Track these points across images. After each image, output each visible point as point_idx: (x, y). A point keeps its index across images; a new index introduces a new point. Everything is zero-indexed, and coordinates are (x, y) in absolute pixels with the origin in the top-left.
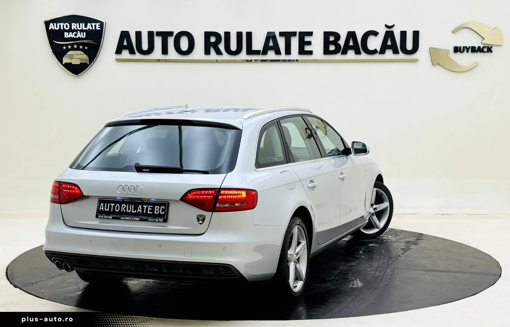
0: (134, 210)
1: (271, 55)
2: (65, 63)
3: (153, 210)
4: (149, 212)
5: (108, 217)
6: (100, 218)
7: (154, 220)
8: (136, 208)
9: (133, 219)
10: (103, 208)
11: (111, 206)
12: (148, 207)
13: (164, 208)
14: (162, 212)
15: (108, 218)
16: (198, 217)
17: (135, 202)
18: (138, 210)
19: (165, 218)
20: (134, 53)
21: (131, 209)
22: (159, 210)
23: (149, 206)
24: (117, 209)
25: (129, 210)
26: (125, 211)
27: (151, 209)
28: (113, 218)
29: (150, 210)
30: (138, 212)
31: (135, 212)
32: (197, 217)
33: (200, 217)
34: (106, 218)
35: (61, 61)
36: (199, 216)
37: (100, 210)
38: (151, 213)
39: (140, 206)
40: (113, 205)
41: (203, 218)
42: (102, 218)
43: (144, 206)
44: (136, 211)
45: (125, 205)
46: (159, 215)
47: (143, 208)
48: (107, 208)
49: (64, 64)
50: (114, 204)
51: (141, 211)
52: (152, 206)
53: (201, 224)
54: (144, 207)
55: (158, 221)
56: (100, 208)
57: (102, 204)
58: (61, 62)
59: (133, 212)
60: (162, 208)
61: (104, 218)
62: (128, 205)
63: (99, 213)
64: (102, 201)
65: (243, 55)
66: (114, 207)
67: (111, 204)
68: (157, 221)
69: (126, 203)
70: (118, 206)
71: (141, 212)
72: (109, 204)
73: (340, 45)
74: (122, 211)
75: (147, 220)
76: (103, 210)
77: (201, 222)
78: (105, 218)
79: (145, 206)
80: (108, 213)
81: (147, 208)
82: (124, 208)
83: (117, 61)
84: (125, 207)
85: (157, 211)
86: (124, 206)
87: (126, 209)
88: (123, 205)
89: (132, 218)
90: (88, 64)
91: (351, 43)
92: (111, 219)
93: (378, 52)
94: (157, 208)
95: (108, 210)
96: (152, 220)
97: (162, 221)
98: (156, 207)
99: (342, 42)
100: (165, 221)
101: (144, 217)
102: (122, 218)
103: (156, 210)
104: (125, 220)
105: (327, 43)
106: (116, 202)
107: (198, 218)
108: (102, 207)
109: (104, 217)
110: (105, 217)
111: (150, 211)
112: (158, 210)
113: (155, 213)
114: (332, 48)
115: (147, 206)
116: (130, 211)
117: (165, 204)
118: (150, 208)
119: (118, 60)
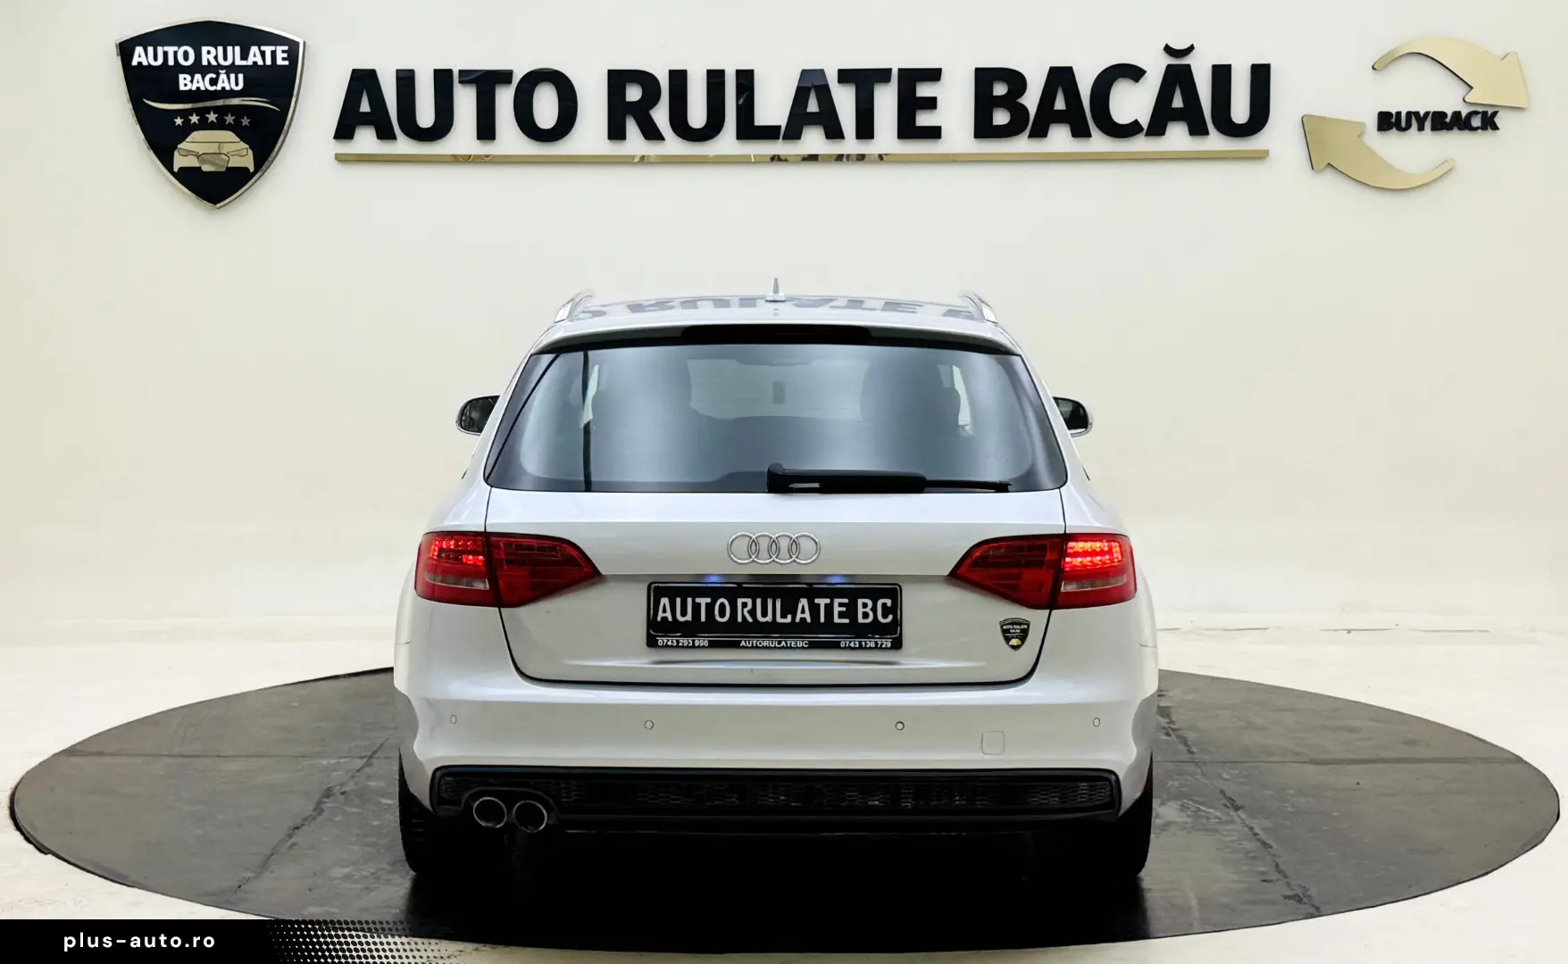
0: (783, 616)
1: (813, 139)
2: (181, 169)
3: (850, 611)
4: (837, 620)
5: (693, 641)
6: (662, 646)
7: (860, 642)
8: (789, 608)
9: (783, 643)
10: (669, 615)
11: (699, 604)
12: (832, 602)
13: (889, 602)
14: (885, 616)
15: (694, 646)
16: (1005, 627)
17: (785, 590)
18: (799, 616)
19: (890, 633)
20: (392, 137)
21: (773, 612)
22: (874, 609)
23: (837, 601)
24: (722, 614)
25: (764, 614)
26: (750, 620)
27: (844, 609)
28: (713, 645)
29: (839, 612)
30: (798, 620)
31: (789, 619)
32: (1002, 627)
33: (1011, 627)
34: (688, 647)
35: (167, 161)
36: (1009, 624)
37: (659, 619)
38: (847, 621)
39: (804, 602)
40: (703, 601)
41: (1022, 631)
42: (672, 646)
43: (817, 601)
44: (789, 617)
45: (749, 601)
46: (875, 629)
47: (814, 609)
48: (684, 613)
49: (176, 170)
50: (709, 600)
51: (807, 616)
52: (846, 601)
53: (1015, 648)
54: (819, 605)
55: (876, 647)
56: (661, 615)
57: (665, 601)
58: (168, 164)
59: (779, 620)
60: (884, 605)
61: (677, 646)
62: (759, 601)
63: (657, 631)
64: (659, 590)
65: (726, 142)
66: (710, 607)
67: (698, 600)
68: (870, 648)
69: (752, 594)
70: (722, 605)
71: (809, 620)
72: (690, 600)
73: (1025, 110)
74: (740, 619)
75: (835, 646)
76: (670, 619)
77: (1014, 642)
78: (683, 647)
79: (822, 602)
80: (692, 629)
81: (829, 608)
82: (746, 610)
83: (339, 161)
84: (750, 606)
85: (866, 615)
86: (745, 605)
87: (753, 612)
88: (740, 601)
89: (780, 643)
90: (252, 170)
91: (1060, 104)
92: (704, 647)
93: (1142, 129)
94: (865, 605)
95: (689, 617)
96: (855, 643)
97: (889, 645)
98: (860, 601)
99: (1031, 100)
100: (897, 645)
101: (821, 635)
102: (743, 643)
103: (860, 610)
104: (757, 647)
105: (984, 104)
106: (714, 593)
107: (1005, 632)
108: (664, 611)
109: (678, 641)
110: (684, 641)
111: (841, 615)
112: (868, 610)
113: (861, 620)
114: (1001, 118)
115: (828, 601)
116: (769, 618)
117: (888, 592)
118: (841, 605)
119: (342, 159)
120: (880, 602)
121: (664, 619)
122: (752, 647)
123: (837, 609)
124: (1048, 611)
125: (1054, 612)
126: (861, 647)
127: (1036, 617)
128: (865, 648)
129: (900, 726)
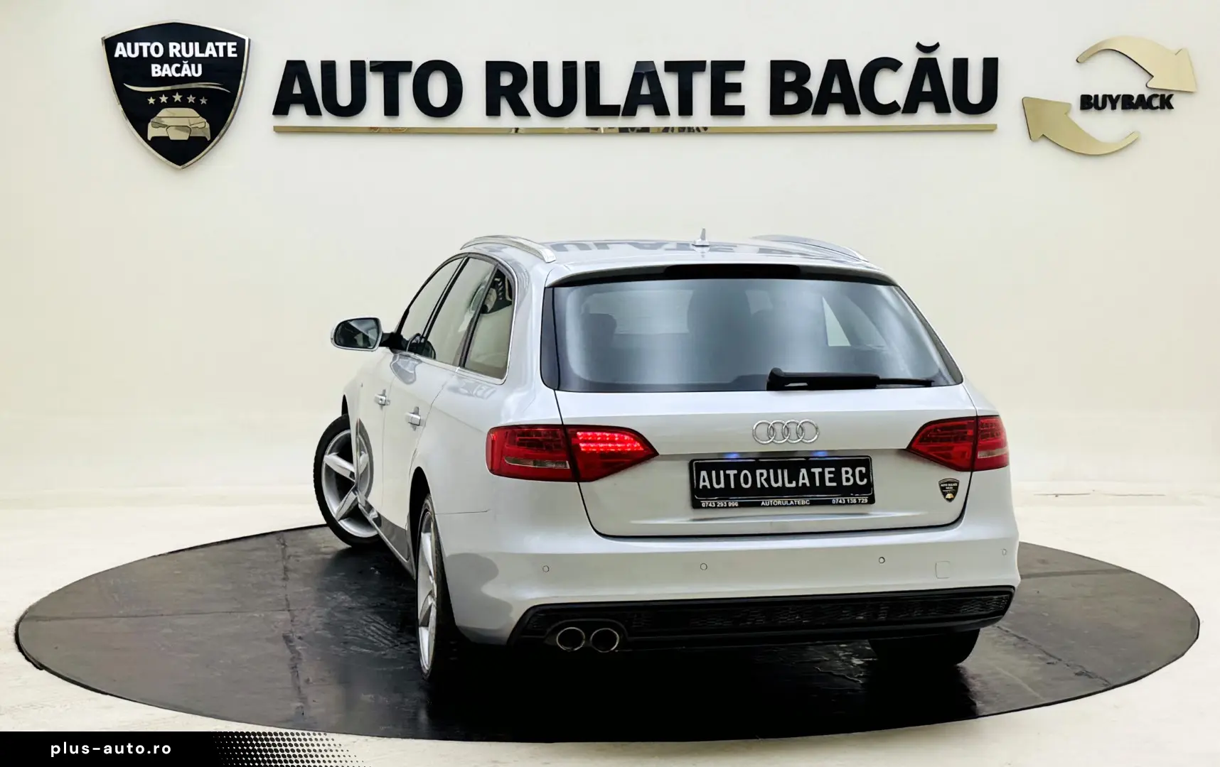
0: (790, 482)
3: (837, 477)
4: (828, 484)
5: (727, 503)
6: (705, 508)
7: (846, 500)
8: (794, 476)
9: (792, 503)
10: (707, 484)
11: (729, 475)
12: (823, 470)
13: (863, 469)
14: (861, 480)
15: (728, 507)
16: (942, 485)
17: (790, 463)
18: (801, 481)
19: (865, 492)
21: (782, 479)
22: (853, 475)
23: (827, 470)
24: (746, 482)
25: (776, 481)
26: (766, 486)
27: (832, 476)
28: (741, 505)
29: (830, 478)
30: (800, 485)
31: (794, 485)
32: (940, 485)
33: (946, 485)
34: (723, 507)
36: (945, 483)
37: (701, 487)
38: (835, 484)
39: (803, 471)
40: (732, 473)
41: (954, 487)
42: (711, 507)
43: (813, 470)
44: (794, 482)
45: (764, 472)
46: (855, 490)
47: (811, 476)
48: (718, 483)
50: (736, 472)
51: (807, 481)
52: (833, 469)
53: (950, 500)
54: (814, 473)
55: (857, 503)
56: (702, 484)
57: (704, 473)
59: (788, 485)
60: (860, 472)
61: (716, 507)
62: (771, 471)
63: (698, 496)
64: (698, 466)
66: (737, 477)
67: (728, 472)
68: (853, 504)
69: (767, 466)
70: (746, 475)
71: (808, 485)
72: (722, 472)
74: (759, 486)
75: (829, 503)
76: (709, 487)
77: (949, 496)
78: (719, 508)
79: (817, 471)
80: (726, 494)
81: (822, 475)
82: (763, 478)
84: (765, 476)
85: (848, 480)
86: (762, 475)
87: (768, 480)
88: (758, 472)
89: (789, 502)
92: (735, 507)
94: (847, 472)
95: (722, 485)
96: (842, 500)
97: (866, 501)
98: (844, 470)
100: (872, 500)
101: (818, 495)
102: (763, 503)
103: (844, 476)
104: (773, 506)
106: (739, 466)
107: (943, 489)
108: (704, 480)
109: (716, 504)
110: (721, 504)
111: (831, 480)
112: (849, 476)
113: (845, 483)
115: (820, 470)
116: (780, 484)
117: (862, 462)
118: (830, 473)
120: (857, 470)
121: (705, 487)
122: (770, 506)
123: (827, 476)
124: (969, 473)
125: (974, 473)
126: (847, 503)
127: (963, 477)
128: (850, 504)
129: (882, 560)
